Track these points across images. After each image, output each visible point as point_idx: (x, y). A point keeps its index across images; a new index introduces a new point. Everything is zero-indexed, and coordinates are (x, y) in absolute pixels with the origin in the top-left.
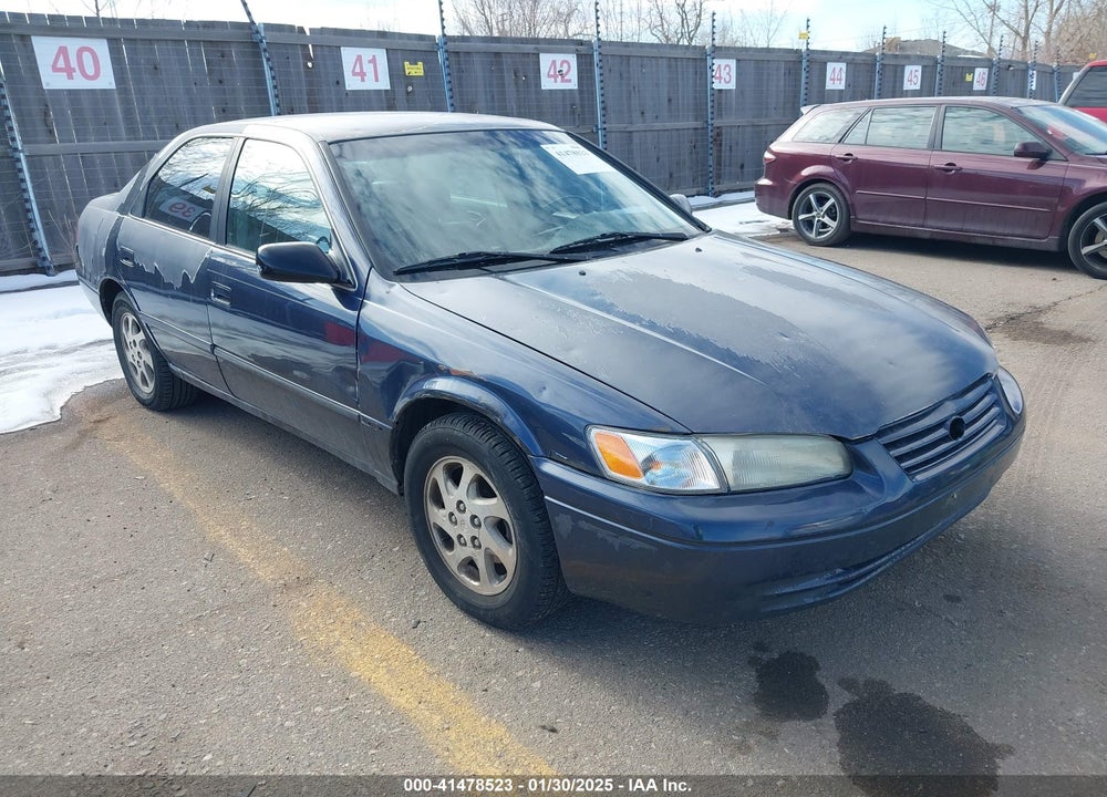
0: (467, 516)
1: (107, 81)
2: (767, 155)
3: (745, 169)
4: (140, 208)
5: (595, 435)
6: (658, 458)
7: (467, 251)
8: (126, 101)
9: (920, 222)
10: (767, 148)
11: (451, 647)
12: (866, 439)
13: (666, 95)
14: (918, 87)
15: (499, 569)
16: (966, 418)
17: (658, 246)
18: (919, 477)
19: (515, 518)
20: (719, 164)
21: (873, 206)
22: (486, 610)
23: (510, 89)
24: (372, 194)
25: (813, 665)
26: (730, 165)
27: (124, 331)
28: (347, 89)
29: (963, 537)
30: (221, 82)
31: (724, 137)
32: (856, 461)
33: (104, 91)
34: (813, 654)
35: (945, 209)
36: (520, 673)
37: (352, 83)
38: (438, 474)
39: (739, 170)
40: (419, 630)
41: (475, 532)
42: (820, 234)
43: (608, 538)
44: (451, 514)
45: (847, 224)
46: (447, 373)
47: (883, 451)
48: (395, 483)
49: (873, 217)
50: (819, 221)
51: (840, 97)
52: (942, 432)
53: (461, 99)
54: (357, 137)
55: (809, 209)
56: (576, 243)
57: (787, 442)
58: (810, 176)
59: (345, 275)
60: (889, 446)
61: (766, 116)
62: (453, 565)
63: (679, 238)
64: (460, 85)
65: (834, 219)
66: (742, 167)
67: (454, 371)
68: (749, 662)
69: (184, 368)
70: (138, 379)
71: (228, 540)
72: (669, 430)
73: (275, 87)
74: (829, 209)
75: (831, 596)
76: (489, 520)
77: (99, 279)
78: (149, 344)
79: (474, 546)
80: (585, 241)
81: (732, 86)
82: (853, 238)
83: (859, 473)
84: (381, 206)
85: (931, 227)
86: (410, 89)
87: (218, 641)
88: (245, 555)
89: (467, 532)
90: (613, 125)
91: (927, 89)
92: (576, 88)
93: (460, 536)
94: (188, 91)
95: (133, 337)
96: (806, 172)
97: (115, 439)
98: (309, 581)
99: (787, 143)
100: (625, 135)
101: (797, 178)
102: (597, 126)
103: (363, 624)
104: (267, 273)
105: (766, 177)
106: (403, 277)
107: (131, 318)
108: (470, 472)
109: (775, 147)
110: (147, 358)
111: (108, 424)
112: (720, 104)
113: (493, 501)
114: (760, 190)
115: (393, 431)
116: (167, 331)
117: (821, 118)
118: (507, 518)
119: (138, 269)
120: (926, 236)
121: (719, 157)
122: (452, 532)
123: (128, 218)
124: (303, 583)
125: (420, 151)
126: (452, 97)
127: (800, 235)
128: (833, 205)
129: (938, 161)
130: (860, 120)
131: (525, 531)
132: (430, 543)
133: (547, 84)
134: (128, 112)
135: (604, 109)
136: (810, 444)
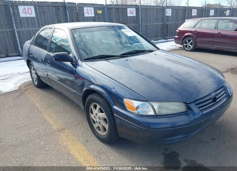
0: (98, 117)
1: (34, 15)
2: (177, 31)
3: (173, 34)
4: (34, 44)
5: (125, 100)
6: (140, 106)
7: (101, 55)
8: (38, 19)
9: (212, 46)
10: (177, 29)
11: (94, 147)
12: (191, 103)
13: (155, 17)
14: (213, 15)
15: (105, 129)
16: (217, 97)
17: (146, 53)
18: (204, 112)
19: (108, 118)
20: (167, 32)
21: (201, 42)
22: (102, 139)
23: (121, 16)
24: (82, 41)
25: (178, 155)
26: (170, 33)
27: (32, 70)
28: (85, 16)
29: (217, 123)
30: (58, 15)
31: (168, 26)
32: (189, 108)
33: (33, 17)
34: (178, 152)
35: (217, 43)
36: (109, 154)
37: (86, 15)
38: (92, 107)
39: (171, 34)
40: (87, 143)
41: (99, 121)
42: (189, 48)
43: (128, 125)
44: (95, 116)
45: (195, 46)
46: (93, 84)
47: (195, 106)
48: (84, 108)
49: (201, 45)
50: (188, 46)
51: (195, 17)
52: (211, 101)
53: (110, 19)
54: (78, 28)
55: (186, 43)
56: (127, 53)
57: (171, 103)
58: (187, 35)
59: (73, 60)
60: (197, 104)
61: (178, 22)
62: (95, 128)
63: (152, 51)
64: (110, 15)
65: (192, 45)
66: (172, 33)
67: (95, 83)
68: (163, 154)
69: (43, 79)
70: (34, 81)
71: (48, 119)
72: (142, 100)
73: (69, 16)
74: (191, 43)
75: (182, 140)
76: (102, 118)
77: (26, 59)
78: (36, 73)
79: (99, 124)
80: (129, 52)
81: (170, 15)
82: (196, 49)
83: (189, 111)
84: (84, 43)
85: (214, 47)
86: (98, 16)
87: (42, 143)
88: (51, 122)
89: (98, 120)
90: (143, 24)
91: (215, 15)
92: (135, 16)
93: (96, 121)
94: (51, 17)
95: (33, 72)
96: (186, 34)
97: (28, 94)
98: (64, 129)
99: (182, 28)
100: (146, 26)
101: (184, 36)
102: (140, 24)
103: (75, 140)
104: (56, 59)
105: (177, 36)
106: (85, 60)
107: (33, 67)
108: (98, 107)
109: (179, 29)
110: (36, 76)
111: (27, 91)
112: (167, 19)
113: (103, 114)
114: (175, 38)
115: (82, 96)
116: (39, 71)
117: (189, 22)
118: (106, 118)
119: (33, 57)
120: (213, 49)
121: (167, 31)
122: (95, 120)
123: (32, 46)
124: (63, 129)
125: (97, 31)
126: (108, 18)
127: (184, 48)
128: (192, 42)
129: (216, 32)
130: (199, 22)
131: (110, 122)
132: (91, 122)
133: (129, 15)
134: (38, 22)
135: (141, 20)
136: (177, 104)
